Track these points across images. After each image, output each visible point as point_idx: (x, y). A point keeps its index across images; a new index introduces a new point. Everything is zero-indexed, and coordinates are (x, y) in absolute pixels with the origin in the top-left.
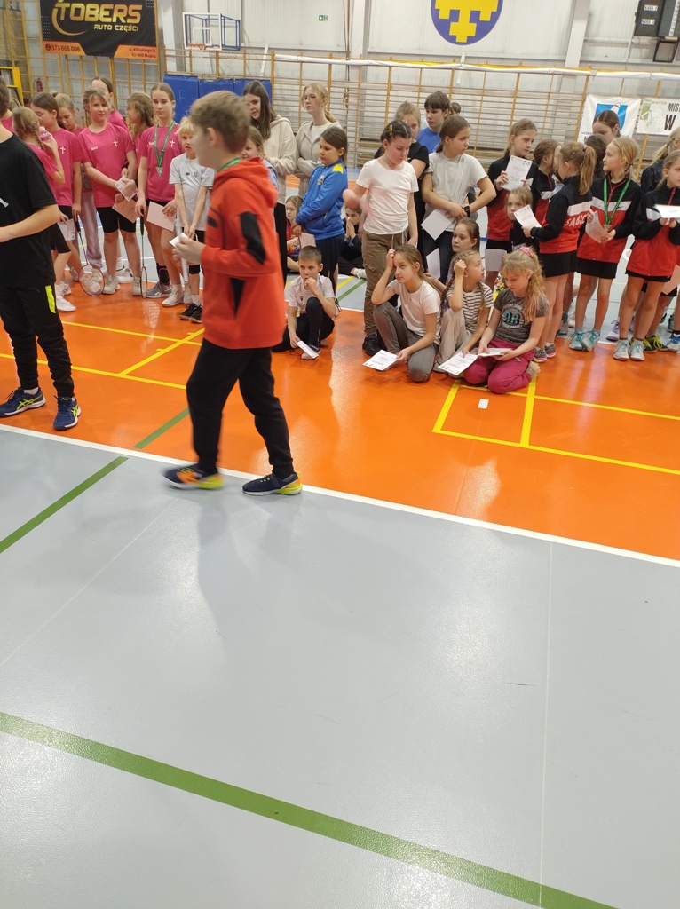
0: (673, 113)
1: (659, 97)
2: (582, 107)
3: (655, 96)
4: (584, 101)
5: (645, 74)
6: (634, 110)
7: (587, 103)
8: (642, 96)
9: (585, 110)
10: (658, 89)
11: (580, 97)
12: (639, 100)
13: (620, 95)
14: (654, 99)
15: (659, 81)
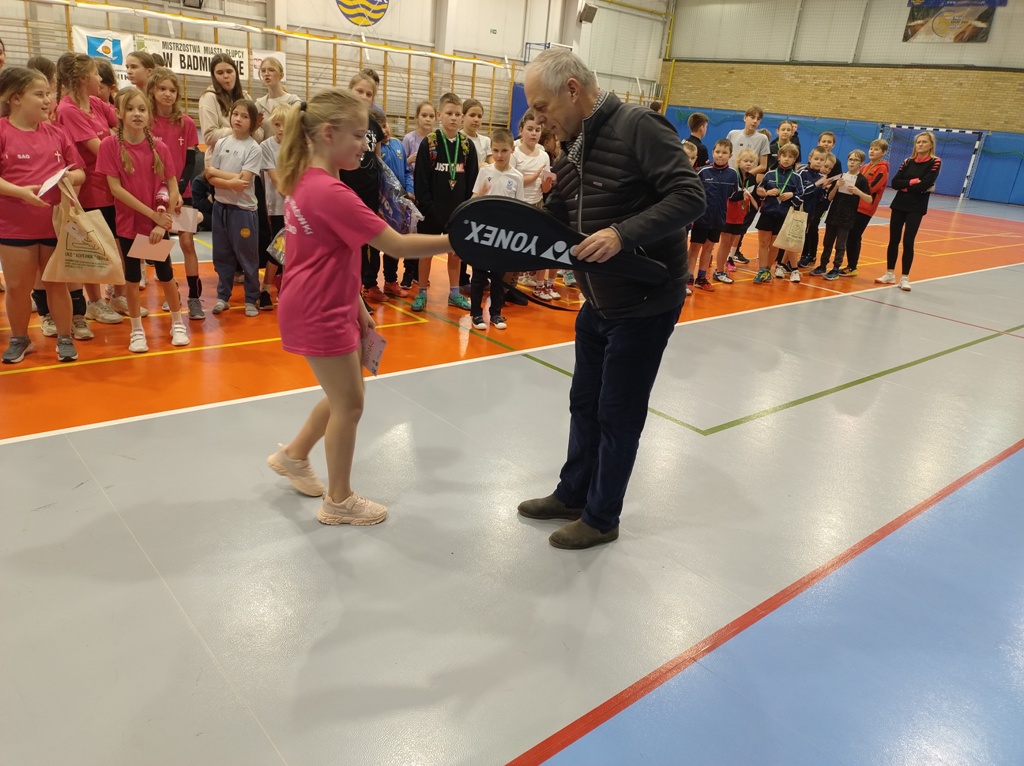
0: (169, 52)
1: (150, 34)
2: (70, 37)
3: (145, 33)
4: (70, 32)
5: (129, 10)
6: (129, 45)
7: (74, 34)
8: (133, 32)
9: (74, 41)
10: (146, 27)
11: (64, 28)
12: (130, 36)
13: (108, 29)
14: (146, 36)
15: (145, 19)
